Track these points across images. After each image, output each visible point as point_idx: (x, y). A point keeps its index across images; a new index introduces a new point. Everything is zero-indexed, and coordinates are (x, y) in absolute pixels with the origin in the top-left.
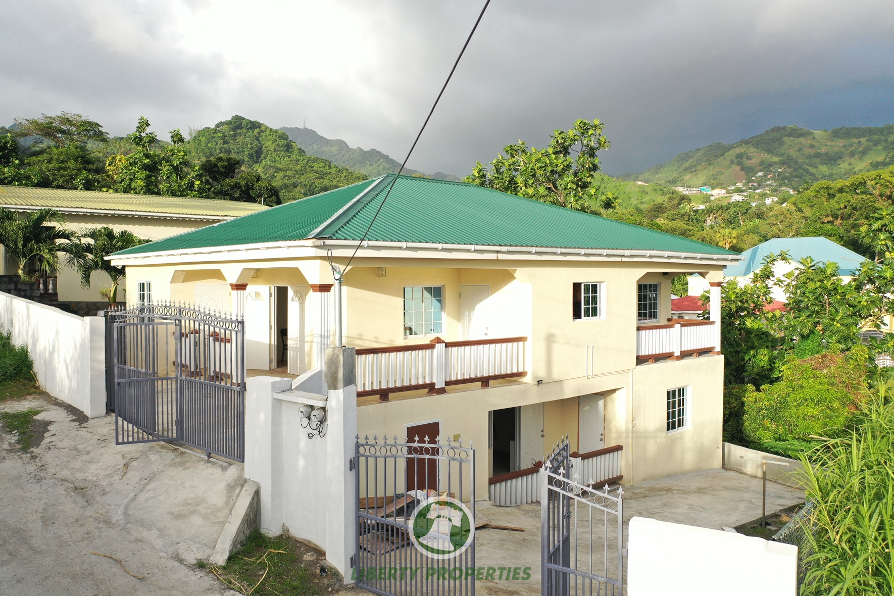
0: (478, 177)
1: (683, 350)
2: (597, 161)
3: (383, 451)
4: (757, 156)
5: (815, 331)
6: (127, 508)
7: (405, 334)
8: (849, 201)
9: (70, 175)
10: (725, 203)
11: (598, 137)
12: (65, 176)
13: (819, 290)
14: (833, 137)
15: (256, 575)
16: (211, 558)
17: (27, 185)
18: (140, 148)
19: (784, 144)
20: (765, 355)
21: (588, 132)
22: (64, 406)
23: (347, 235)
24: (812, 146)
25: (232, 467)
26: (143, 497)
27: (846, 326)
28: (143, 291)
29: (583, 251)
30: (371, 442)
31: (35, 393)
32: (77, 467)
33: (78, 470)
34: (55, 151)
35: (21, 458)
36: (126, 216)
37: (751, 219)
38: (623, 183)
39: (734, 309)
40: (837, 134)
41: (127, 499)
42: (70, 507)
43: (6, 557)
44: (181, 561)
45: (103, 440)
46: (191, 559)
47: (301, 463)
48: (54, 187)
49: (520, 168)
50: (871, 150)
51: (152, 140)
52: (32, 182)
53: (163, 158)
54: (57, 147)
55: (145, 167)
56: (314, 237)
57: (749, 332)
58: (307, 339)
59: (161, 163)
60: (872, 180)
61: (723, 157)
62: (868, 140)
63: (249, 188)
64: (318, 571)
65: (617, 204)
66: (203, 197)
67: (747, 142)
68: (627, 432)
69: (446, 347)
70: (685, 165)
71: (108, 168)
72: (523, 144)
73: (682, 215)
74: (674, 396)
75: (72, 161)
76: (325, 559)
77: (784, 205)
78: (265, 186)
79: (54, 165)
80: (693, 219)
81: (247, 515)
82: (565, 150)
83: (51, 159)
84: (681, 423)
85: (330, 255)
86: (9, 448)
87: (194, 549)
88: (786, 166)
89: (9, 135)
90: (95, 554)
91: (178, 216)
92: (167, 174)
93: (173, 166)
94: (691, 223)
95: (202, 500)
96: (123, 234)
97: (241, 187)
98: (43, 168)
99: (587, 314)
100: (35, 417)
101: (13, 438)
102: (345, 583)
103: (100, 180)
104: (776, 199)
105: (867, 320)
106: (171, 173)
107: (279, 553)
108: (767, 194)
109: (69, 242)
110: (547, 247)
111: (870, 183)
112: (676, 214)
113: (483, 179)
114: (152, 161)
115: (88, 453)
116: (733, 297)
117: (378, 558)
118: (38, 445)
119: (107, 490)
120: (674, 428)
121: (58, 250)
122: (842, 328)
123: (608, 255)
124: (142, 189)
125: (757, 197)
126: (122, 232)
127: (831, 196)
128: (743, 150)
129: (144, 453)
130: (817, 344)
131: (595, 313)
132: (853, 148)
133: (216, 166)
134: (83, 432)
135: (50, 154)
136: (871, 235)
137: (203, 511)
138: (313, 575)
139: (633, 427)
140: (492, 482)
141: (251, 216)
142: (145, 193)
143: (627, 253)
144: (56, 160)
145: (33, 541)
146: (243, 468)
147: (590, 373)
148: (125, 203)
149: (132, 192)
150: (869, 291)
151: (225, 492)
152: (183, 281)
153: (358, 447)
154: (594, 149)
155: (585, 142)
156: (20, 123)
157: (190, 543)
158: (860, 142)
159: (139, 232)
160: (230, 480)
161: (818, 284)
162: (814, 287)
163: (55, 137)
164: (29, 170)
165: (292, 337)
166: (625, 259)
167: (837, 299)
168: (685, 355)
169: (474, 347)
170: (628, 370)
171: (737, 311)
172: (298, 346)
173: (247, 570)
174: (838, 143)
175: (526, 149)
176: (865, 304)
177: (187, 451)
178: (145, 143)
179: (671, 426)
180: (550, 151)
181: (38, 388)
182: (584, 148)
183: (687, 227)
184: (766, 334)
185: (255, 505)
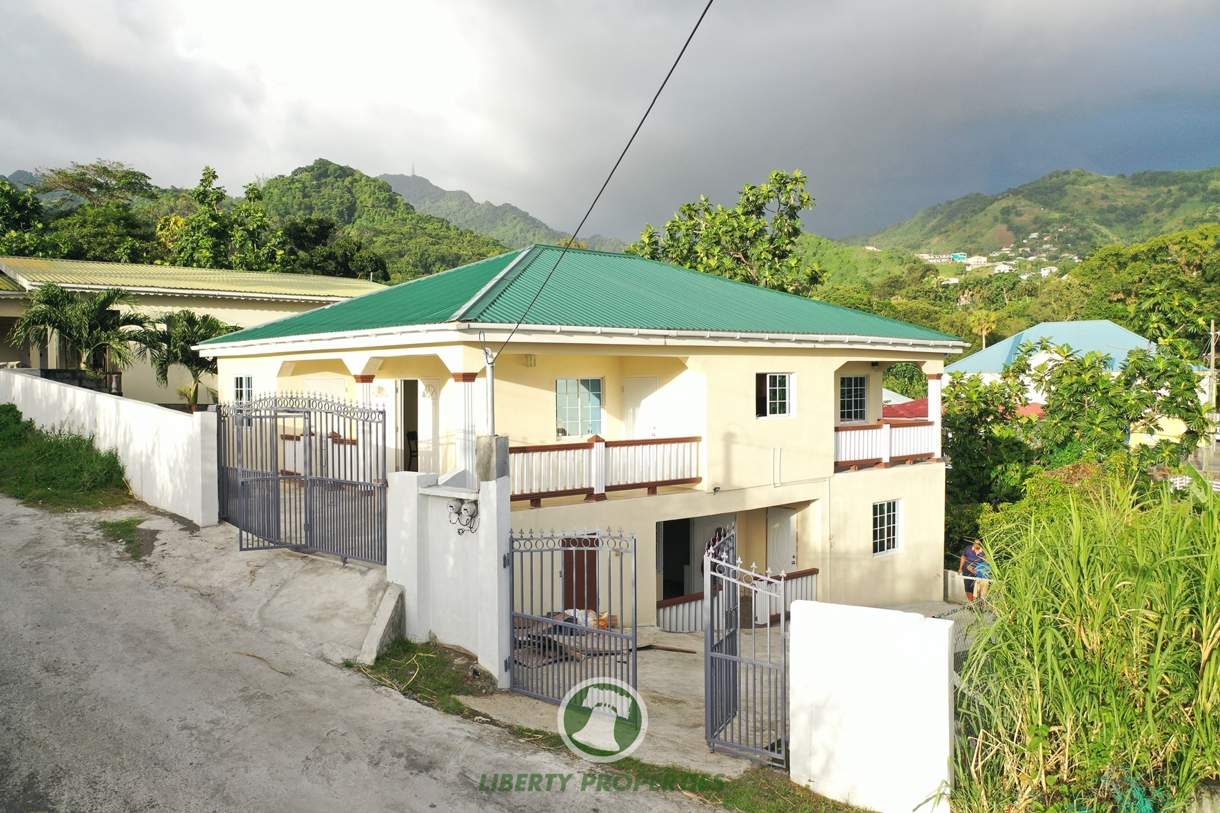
0: (648, 244)
1: (893, 455)
2: (798, 224)
3: (540, 545)
4: (1029, 211)
5: (1073, 438)
6: (261, 612)
7: (558, 435)
8: (1145, 273)
9: (111, 244)
10: (985, 276)
11: (799, 193)
12: (103, 245)
13: (1075, 386)
14: (1134, 184)
15: (407, 675)
16: (358, 658)
17: (54, 257)
18: (205, 208)
19: (1066, 194)
20: (1017, 471)
21: (786, 187)
22: (168, 515)
23: (494, 317)
24: (1104, 197)
25: (372, 571)
26: (276, 602)
27: (1108, 430)
28: (241, 387)
29: (767, 336)
30: (526, 535)
31: (130, 502)
32: (199, 574)
33: (200, 577)
34: (90, 211)
35: (135, 566)
36: (206, 297)
37: (1020, 296)
38: (846, 248)
39: (977, 413)
40: (1137, 180)
41: (260, 605)
42: (200, 611)
43: (146, 655)
44: (327, 661)
45: (221, 549)
46: (338, 659)
47: (451, 561)
48: (89, 260)
49: (701, 232)
50: (1184, 202)
51: (220, 197)
52: (61, 253)
53: (236, 220)
54: (92, 206)
55: (212, 232)
56: (458, 320)
57: (996, 441)
58: (441, 441)
59: (233, 227)
60: (1176, 244)
61: (983, 213)
62: (1181, 189)
63: (347, 259)
64: (470, 674)
65: (825, 279)
66: (287, 272)
67: (1016, 192)
68: (823, 552)
69: (606, 446)
70: (931, 224)
71: (159, 233)
72: (706, 200)
73: (926, 292)
74: (882, 512)
75: (113, 225)
76: (477, 663)
77: (1064, 278)
78: (369, 257)
79: (89, 229)
80: (941, 298)
81: (392, 618)
82: (759, 210)
83: (85, 222)
84: (892, 544)
85: (482, 340)
86: (118, 556)
87: (340, 650)
88: (1069, 225)
89: (30, 190)
90: (238, 653)
91: (270, 296)
92: (240, 242)
93: (248, 231)
94: (938, 302)
95: (342, 604)
96: (205, 318)
97: (336, 258)
98: (75, 234)
99: (773, 411)
100: (138, 526)
101: (121, 547)
102: (499, 687)
103: (149, 249)
104: (1055, 269)
105: (1137, 424)
106: (245, 240)
107: (428, 657)
108: (1043, 262)
109: (141, 328)
110: (723, 331)
111: (1174, 248)
112: (918, 291)
113: (654, 247)
114: (220, 224)
115: (208, 561)
116: (975, 397)
117: (534, 670)
118: (150, 554)
119: (237, 596)
120: (882, 549)
121: (130, 339)
122: (1103, 433)
123: (797, 341)
124: (207, 262)
125: (1029, 266)
126: (204, 317)
127: (1122, 265)
128: (1010, 203)
129: (269, 560)
130: (1076, 455)
131: (783, 409)
132: (1160, 200)
133: (303, 230)
134: (196, 541)
135: (84, 215)
136: (1142, 316)
137: (345, 615)
138: (465, 677)
139: (831, 547)
140: (660, 605)
141: (370, 297)
142: (211, 267)
143: (821, 338)
144: (91, 223)
145: (170, 641)
146: (385, 572)
147: (777, 481)
148: (201, 280)
149: (195, 265)
150: (1140, 387)
151: (367, 596)
152: (293, 374)
153: (513, 542)
154: (795, 208)
155: (783, 199)
156: (43, 175)
157: (335, 644)
158: (1169, 191)
159: (225, 316)
160: (371, 584)
161: (1075, 378)
162: (1070, 382)
163: (89, 193)
164: (57, 236)
165: (424, 440)
166: (818, 346)
167: (1097, 396)
168: (896, 461)
169: (639, 448)
170: (824, 478)
171: (981, 415)
172: (431, 450)
173: (396, 670)
174: (1140, 193)
175: (710, 207)
176: (1133, 402)
177: (318, 558)
178: (212, 200)
179: (878, 547)
180: (739, 210)
181: (132, 497)
182: (782, 207)
183: (932, 308)
184: (1019, 445)
185: (399, 610)
